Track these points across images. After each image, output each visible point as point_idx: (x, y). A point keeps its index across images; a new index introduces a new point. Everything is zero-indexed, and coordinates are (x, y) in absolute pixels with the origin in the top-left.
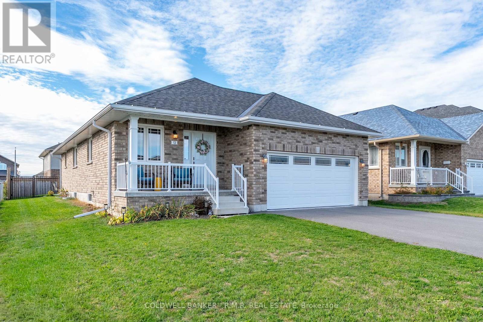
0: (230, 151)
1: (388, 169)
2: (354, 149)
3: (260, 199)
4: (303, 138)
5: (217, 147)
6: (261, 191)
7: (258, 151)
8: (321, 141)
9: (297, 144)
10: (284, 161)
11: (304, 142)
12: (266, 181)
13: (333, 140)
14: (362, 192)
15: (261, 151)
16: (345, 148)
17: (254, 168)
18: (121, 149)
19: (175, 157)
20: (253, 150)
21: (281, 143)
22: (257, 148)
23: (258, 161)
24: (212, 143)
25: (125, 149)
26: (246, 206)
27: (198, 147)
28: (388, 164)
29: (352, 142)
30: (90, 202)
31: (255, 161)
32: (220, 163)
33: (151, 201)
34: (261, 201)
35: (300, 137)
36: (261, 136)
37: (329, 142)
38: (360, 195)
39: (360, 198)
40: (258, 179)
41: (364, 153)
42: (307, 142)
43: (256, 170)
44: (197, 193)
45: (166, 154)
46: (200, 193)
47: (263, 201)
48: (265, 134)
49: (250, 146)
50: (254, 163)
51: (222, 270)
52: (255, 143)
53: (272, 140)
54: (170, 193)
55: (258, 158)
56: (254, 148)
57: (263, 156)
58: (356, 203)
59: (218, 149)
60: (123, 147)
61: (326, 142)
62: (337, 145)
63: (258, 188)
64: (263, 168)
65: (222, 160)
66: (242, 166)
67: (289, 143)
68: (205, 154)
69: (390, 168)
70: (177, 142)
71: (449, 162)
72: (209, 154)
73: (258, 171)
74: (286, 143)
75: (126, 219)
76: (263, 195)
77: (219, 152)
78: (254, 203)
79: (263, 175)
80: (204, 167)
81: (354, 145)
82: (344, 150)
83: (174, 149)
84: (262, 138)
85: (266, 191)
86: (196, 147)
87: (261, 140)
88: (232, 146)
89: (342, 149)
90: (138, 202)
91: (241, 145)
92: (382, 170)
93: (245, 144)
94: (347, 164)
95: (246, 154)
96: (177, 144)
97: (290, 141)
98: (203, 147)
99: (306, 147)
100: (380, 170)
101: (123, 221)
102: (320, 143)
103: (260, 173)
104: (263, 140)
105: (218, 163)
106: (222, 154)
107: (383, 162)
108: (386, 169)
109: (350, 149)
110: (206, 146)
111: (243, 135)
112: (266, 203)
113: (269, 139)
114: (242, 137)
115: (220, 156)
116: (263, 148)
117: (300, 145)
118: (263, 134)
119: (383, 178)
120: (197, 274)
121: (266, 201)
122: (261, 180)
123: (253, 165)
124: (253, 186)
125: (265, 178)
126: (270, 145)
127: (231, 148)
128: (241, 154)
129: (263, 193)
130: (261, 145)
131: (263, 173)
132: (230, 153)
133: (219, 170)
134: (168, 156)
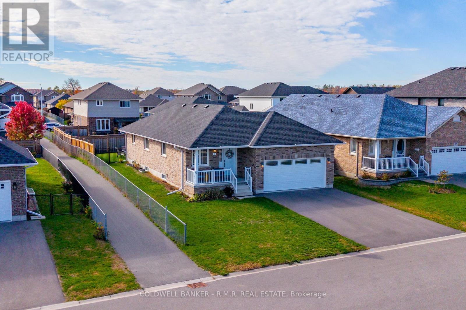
0: (245, 157)
1: (361, 157)
2: (323, 153)
3: (259, 187)
4: (286, 150)
5: (238, 153)
6: (260, 182)
7: (259, 161)
8: (299, 151)
9: (282, 154)
10: (275, 164)
11: (287, 153)
12: (263, 177)
13: (307, 149)
14: (329, 179)
15: (260, 161)
16: (316, 153)
17: (256, 171)
18: (189, 160)
19: (214, 162)
20: (256, 161)
21: (272, 155)
22: (258, 160)
23: (259, 166)
24: (235, 151)
25: (190, 160)
26: (251, 192)
27: (227, 155)
28: (361, 153)
29: (322, 149)
30: (163, 178)
31: (257, 167)
32: (239, 163)
33: (205, 189)
34: (260, 188)
35: (285, 150)
36: (260, 153)
37: (305, 150)
38: (327, 181)
39: (327, 183)
40: (258, 176)
41: (331, 155)
42: (289, 153)
43: (257, 172)
44: (226, 184)
45: (210, 161)
46: (228, 184)
47: (262, 188)
48: (263, 152)
49: (254, 158)
50: (256, 168)
51: (234, 226)
52: (257, 157)
53: (267, 154)
54: (214, 185)
55: (258, 165)
56: (256, 160)
57: (262, 164)
58: (325, 186)
59: (238, 155)
60: (190, 159)
61: (302, 151)
62: (311, 152)
63: (259, 181)
64: (261, 170)
65: (240, 161)
66: (250, 168)
67: (277, 155)
68: (231, 158)
69: (363, 156)
70: (215, 154)
71: (418, 150)
72: (233, 158)
73: (259, 172)
74: (276, 155)
75: (195, 199)
76: (261, 185)
77: (239, 156)
78: (256, 189)
79: (261, 174)
80: (230, 171)
81: (323, 150)
82: (315, 154)
83: (214, 158)
84: (261, 154)
85: (263, 182)
86: (226, 155)
87: (261, 155)
88: (245, 154)
89: (314, 154)
90: (199, 190)
91: (250, 156)
92: (358, 157)
93: (252, 156)
94: (319, 161)
95: (252, 162)
96: (215, 155)
97: (278, 153)
98: (230, 154)
99: (288, 155)
100: (357, 157)
101: (194, 200)
102: (298, 152)
103: (260, 173)
104: (262, 155)
105: (238, 163)
106: (240, 158)
107: (359, 152)
108: (360, 157)
109: (320, 153)
110: (231, 153)
111: (251, 151)
112: (263, 189)
113: (265, 154)
114: (251, 152)
115: (239, 159)
116: (261, 159)
117: (285, 154)
118: (261, 152)
119: (359, 163)
120: (227, 227)
121: (263, 188)
122: (260, 177)
123: (256, 169)
124: (256, 180)
125: (263, 176)
126: (266, 157)
127: (245, 155)
128: (250, 161)
129: (261, 184)
130: (260, 158)
131: (262, 172)
132: (244, 158)
133: (239, 167)
134: (211, 161)
